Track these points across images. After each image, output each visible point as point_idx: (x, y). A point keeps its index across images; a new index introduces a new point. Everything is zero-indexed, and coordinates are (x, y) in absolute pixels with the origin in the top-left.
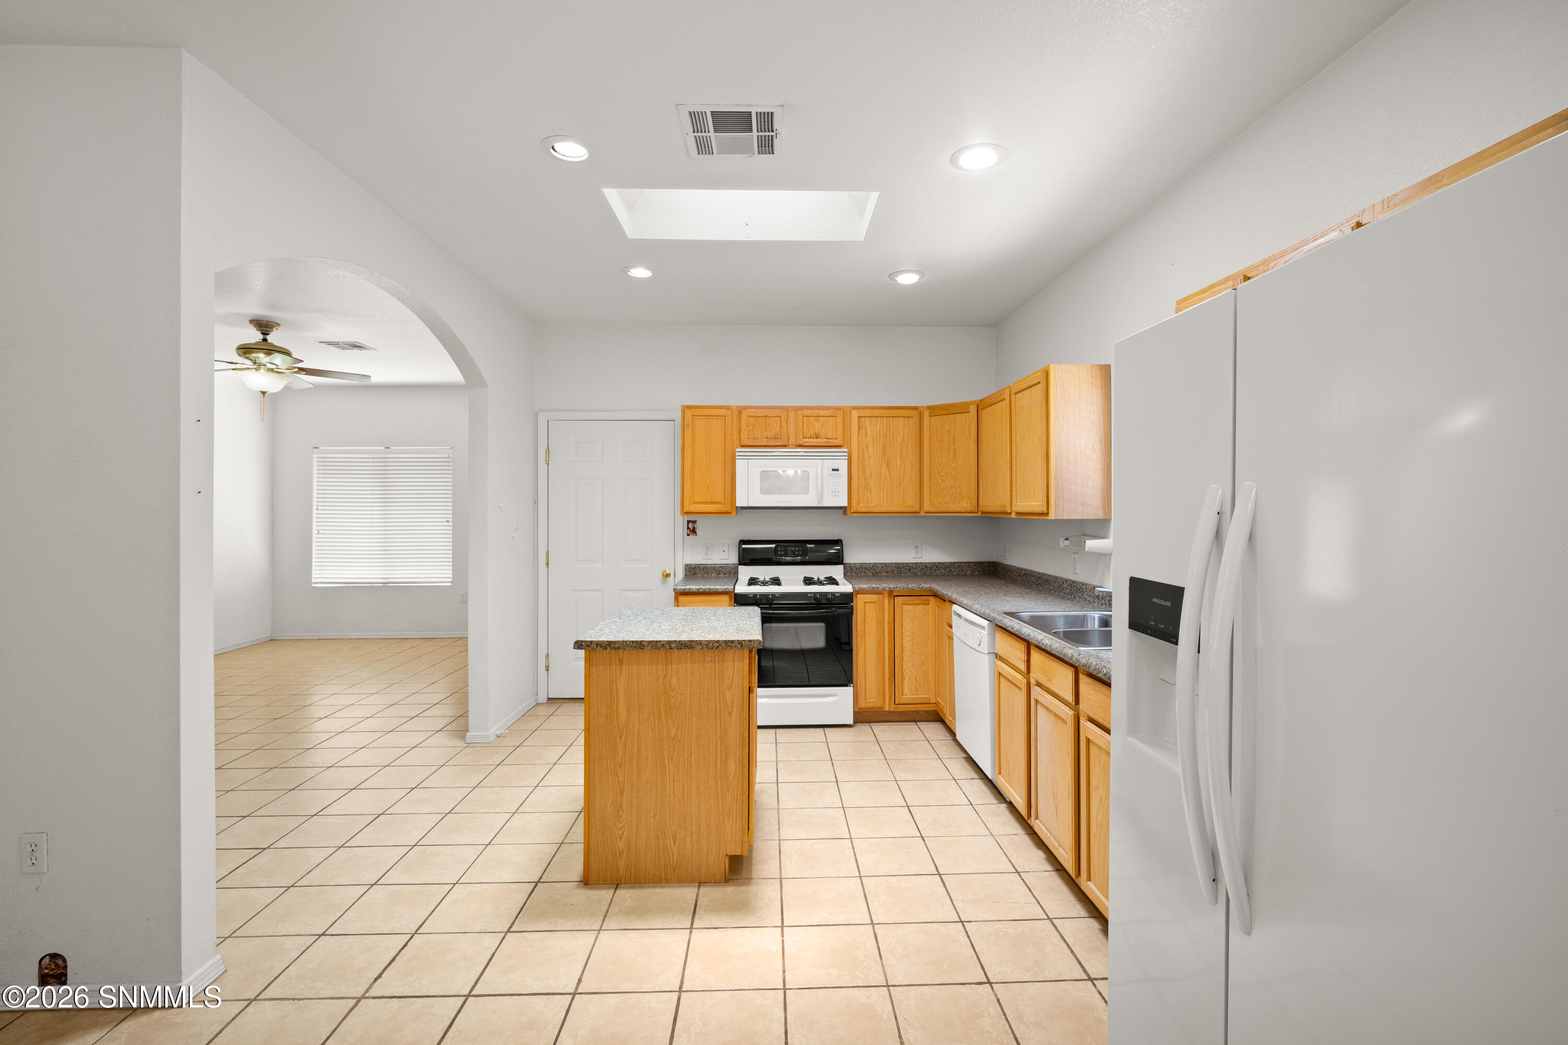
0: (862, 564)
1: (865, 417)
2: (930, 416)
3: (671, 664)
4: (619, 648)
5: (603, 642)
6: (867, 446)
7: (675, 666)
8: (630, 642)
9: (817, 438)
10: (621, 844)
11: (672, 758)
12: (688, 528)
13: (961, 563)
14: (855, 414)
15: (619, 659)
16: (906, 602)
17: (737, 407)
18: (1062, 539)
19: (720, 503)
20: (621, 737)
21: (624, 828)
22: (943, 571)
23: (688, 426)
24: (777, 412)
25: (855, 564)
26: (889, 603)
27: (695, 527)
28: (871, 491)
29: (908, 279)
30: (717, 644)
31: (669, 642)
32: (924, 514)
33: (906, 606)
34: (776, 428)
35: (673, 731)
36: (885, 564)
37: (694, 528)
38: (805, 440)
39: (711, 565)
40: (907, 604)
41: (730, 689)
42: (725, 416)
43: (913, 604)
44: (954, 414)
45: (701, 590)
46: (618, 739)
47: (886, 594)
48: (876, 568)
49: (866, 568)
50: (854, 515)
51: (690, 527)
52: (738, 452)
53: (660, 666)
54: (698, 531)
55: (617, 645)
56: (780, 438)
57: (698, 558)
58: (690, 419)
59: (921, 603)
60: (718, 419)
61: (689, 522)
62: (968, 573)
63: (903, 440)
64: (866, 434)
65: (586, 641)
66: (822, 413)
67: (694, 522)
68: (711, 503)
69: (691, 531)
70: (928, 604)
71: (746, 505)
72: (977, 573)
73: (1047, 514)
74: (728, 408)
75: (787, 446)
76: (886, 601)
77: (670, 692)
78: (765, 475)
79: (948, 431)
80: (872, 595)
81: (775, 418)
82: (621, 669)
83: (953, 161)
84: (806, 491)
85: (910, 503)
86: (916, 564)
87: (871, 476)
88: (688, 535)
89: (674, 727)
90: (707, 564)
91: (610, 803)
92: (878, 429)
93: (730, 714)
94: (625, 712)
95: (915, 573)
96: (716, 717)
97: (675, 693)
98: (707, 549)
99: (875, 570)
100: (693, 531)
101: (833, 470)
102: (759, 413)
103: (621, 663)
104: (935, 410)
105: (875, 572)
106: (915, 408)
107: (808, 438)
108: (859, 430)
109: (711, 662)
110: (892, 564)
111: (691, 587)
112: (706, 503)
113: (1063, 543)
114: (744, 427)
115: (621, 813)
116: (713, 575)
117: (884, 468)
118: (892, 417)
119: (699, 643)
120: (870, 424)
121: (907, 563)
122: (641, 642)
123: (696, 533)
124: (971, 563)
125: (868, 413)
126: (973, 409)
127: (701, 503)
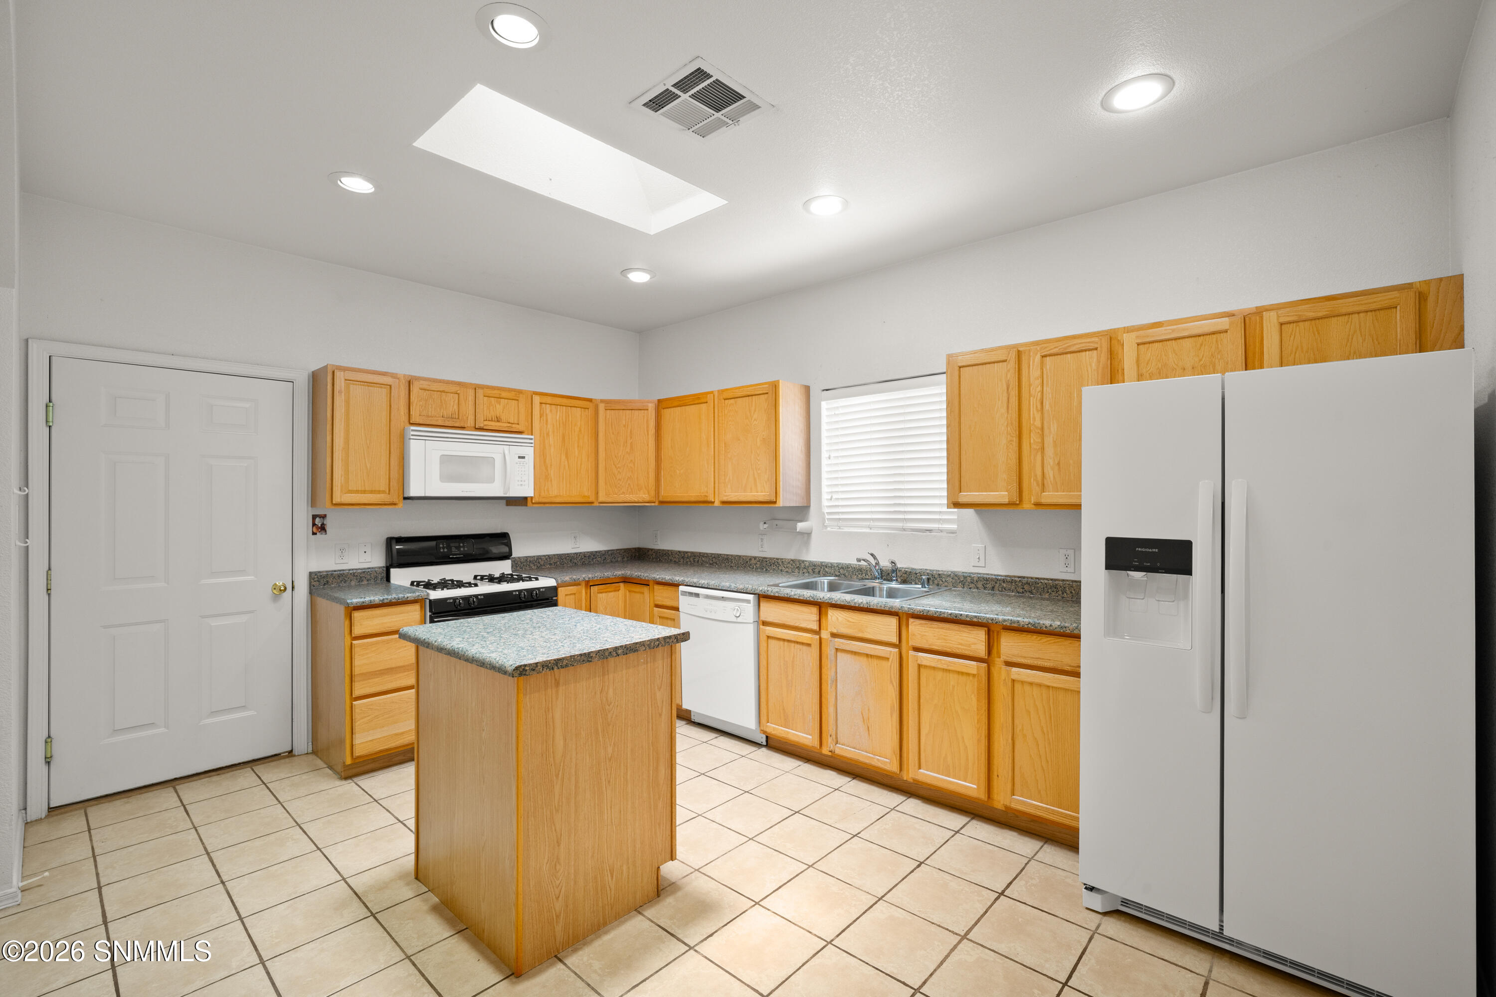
0: (526, 557)
1: (546, 404)
2: (606, 410)
3: (608, 674)
4: (567, 666)
5: (549, 661)
6: (548, 434)
7: (611, 676)
8: (578, 655)
9: (498, 421)
10: (558, 906)
11: (609, 782)
12: (314, 524)
13: (614, 550)
14: (537, 399)
15: (556, 680)
16: (601, 591)
17: (405, 375)
18: (762, 523)
19: (384, 492)
20: (557, 776)
21: (561, 884)
22: (599, 559)
23: (340, 392)
24: (454, 388)
25: (519, 558)
26: (586, 593)
27: (325, 523)
28: (551, 481)
29: (639, 277)
30: (658, 643)
31: (616, 649)
32: (598, 505)
33: (601, 594)
34: (453, 406)
35: (610, 750)
36: (548, 556)
37: (323, 524)
38: (486, 423)
39: (350, 570)
40: (601, 593)
41: (660, 689)
42: (390, 386)
43: (606, 592)
44: (632, 410)
45: (386, 601)
46: (555, 778)
47: (583, 584)
48: (540, 560)
49: (530, 562)
50: (534, 505)
51: (316, 523)
52: (413, 430)
53: (597, 678)
54: (328, 528)
55: (565, 662)
56: (458, 418)
57: (328, 563)
58: (343, 384)
59: (613, 590)
60: (381, 387)
61: (314, 517)
62: (619, 559)
63: (580, 430)
64: (547, 421)
65: (530, 665)
66: (504, 394)
67: (324, 517)
68: (372, 492)
69: (318, 528)
70: (619, 590)
71: (423, 495)
72: (626, 559)
73: (775, 502)
74: (394, 376)
75: (464, 428)
76: (584, 591)
77: (607, 707)
78: (446, 459)
79: (625, 426)
80: (572, 587)
81: (452, 395)
82: (557, 692)
83: (806, 204)
84: (491, 480)
85: (586, 494)
86: (576, 554)
87: (551, 465)
88: (314, 534)
89: (611, 745)
90: (343, 570)
91: (546, 860)
92: (558, 418)
93: (660, 715)
94: (562, 743)
95: (575, 563)
96: (648, 722)
97: (611, 706)
98: (342, 550)
99: (539, 563)
100: (323, 529)
101: (519, 457)
102: (435, 387)
103: (557, 684)
104: (611, 405)
105: (539, 565)
106: (590, 400)
107: (489, 421)
108: (541, 417)
109: (644, 664)
110: (554, 555)
111: (372, 598)
112: (364, 492)
113: (762, 527)
114: (415, 402)
115: (558, 867)
116: (353, 583)
117: (563, 457)
118: (571, 407)
119: (642, 644)
120: (551, 411)
121: (568, 554)
122: (589, 653)
123: (326, 531)
124: (621, 550)
125: (549, 400)
126: (651, 407)
127: (357, 492)
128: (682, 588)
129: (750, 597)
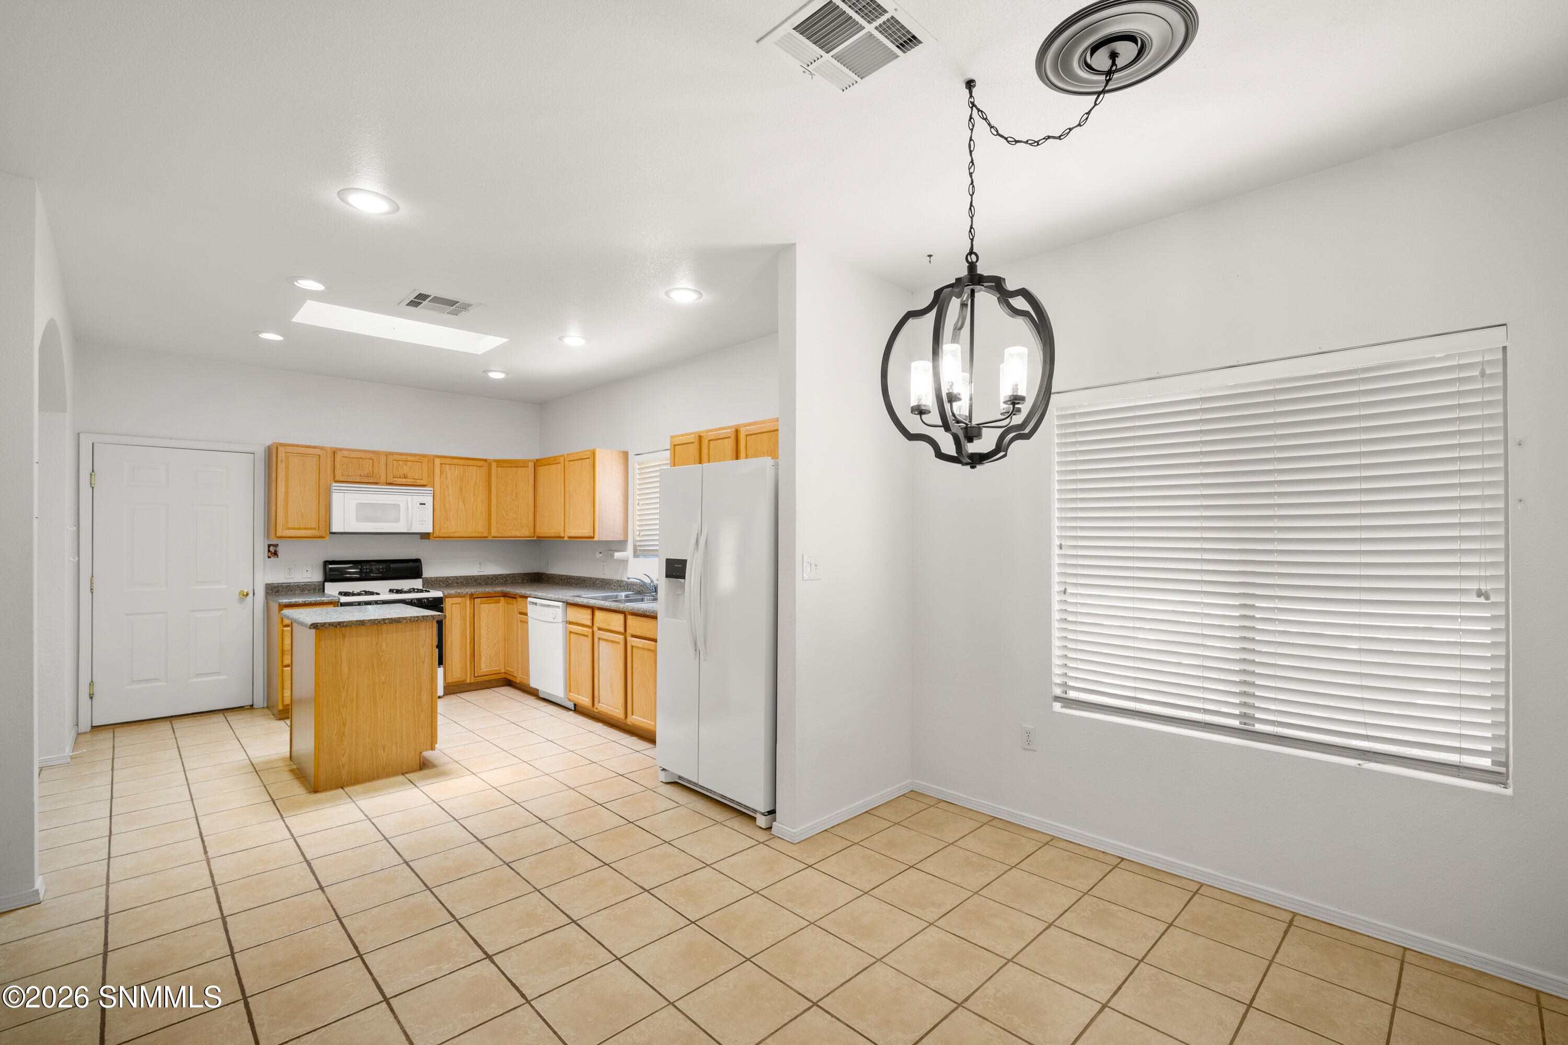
0: (437, 577)
1: (446, 464)
2: (497, 467)
3: (381, 634)
6: (447, 487)
9: (405, 478)
12: (269, 551)
13: (514, 574)
14: (438, 461)
15: (344, 633)
16: (483, 602)
17: (331, 448)
19: (315, 528)
20: (343, 687)
21: (346, 749)
22: (501, 581)
23: (281, 461)
24: (369, 455)
25: (430, 578)
26: (471, 603)
27: (277, 550)
28: (450, 520)
29: (497, 376)
30: (417, 619)
32: (491, 539)
33: (483, 605)
34: (368, 468)
36: (456, 577)
37: (275, 551)
38: (395, 479)
39: (294, 583)
41: (423, 647)
42: (319, 455)
43: (487, 603)
44: (517, 467)
45: (307, 602)
47: (468, 597)
48: (448, 580)
49: (440, 581)
50: (436, 539)
51: (271, 550)
52: (335, 487)
53: (372, 636)
54: (279, 554)
56: (373, 477)
57: (280, 577)
58: (283, 456)
59: (494, 602)
60: (313, 457)
61: (269, 546)
62: (519, 581)
63: (476, 483)
64: (446, 476)
66: (410, 458)
67: (276, 546)
68: (306, 528)
69: (272, 553)
70: (499, 602)
71: (344, 531)
73: (595, 538)
74: (322, 448)
75: (378, 483)
76: (468, 602)
77: (381, 652)
78: (361, 506)
79: (512, 480)
80: (459, 598)
81: (367, 460)
84: (397, 520)
85: (481, 531)
86: (481, 576)
87: (450, 509)
88: (269, 557)
89: (383, 673)
90: (289, 583)
92: (456, 474)
94: (347, 670)
95: (480, 583)
96: (413, 665)
97: (384, 652)
98: (290, 569)
99: (447, 582)
100: (275, 554)
101: (421, 504)
102: (353, 455)
104: (501, 463)
105: (447, 583)
106: (485, 460)
107: (397, 478)
108: (441, 474)
109: (410, 630)
110: (461, 577)
111: (304, 601)
112: (301, 529)
113: (597, 556)
114: (338, 467)
115: (344, 738)
116: (297, 592)
117: (461, 504)
118: (468, 466)
119: (404, 618)
120: (450, 469)
121: (473, 576)
123: (278, 556)
124: (522, 574)
125: (448, 461)
126: (531, 465)
127: (295, 529)
128: (529, 599)
129: (560, 604)
